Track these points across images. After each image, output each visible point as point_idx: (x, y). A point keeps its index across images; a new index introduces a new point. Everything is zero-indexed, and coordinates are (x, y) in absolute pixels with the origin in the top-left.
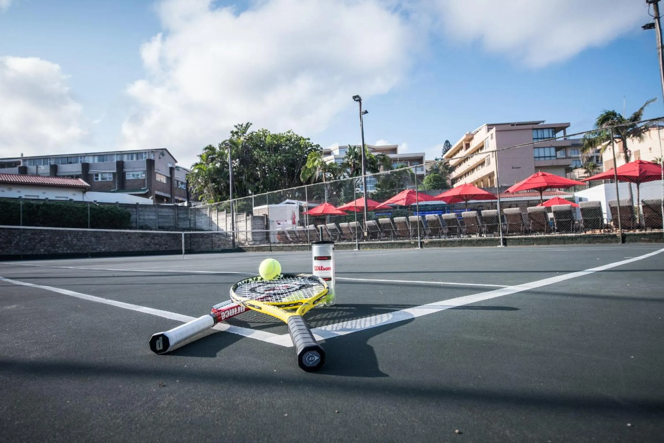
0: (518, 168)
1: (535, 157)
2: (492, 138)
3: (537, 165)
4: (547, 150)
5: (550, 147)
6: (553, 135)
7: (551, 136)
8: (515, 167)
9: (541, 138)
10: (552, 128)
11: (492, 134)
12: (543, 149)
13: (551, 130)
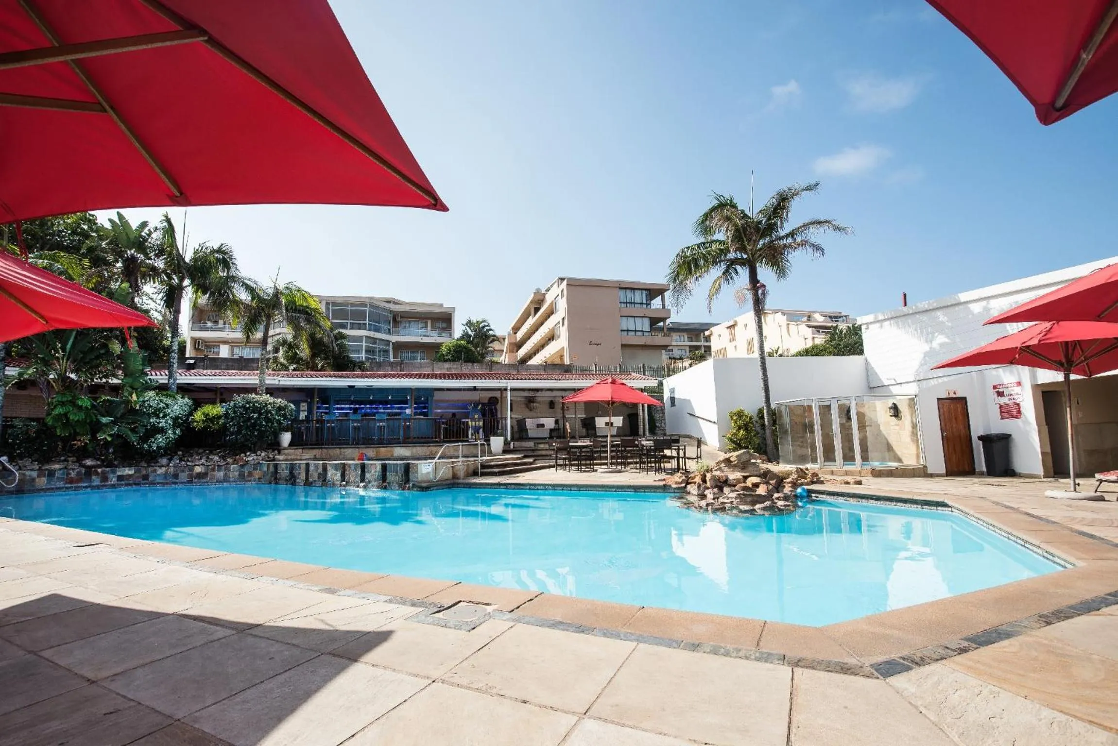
0: (598, 345)
1: (622, 331)
2: (562, 296)
3: (623, 343)
4: (638, 320)
5: (643, 317)
6: (647, 300)
7: (644, 301)
8: (593, 342)
9: (631, 303)
10: (646, 290)
11: (562, 291)
12: (633, 319)
13: (644, 293)
